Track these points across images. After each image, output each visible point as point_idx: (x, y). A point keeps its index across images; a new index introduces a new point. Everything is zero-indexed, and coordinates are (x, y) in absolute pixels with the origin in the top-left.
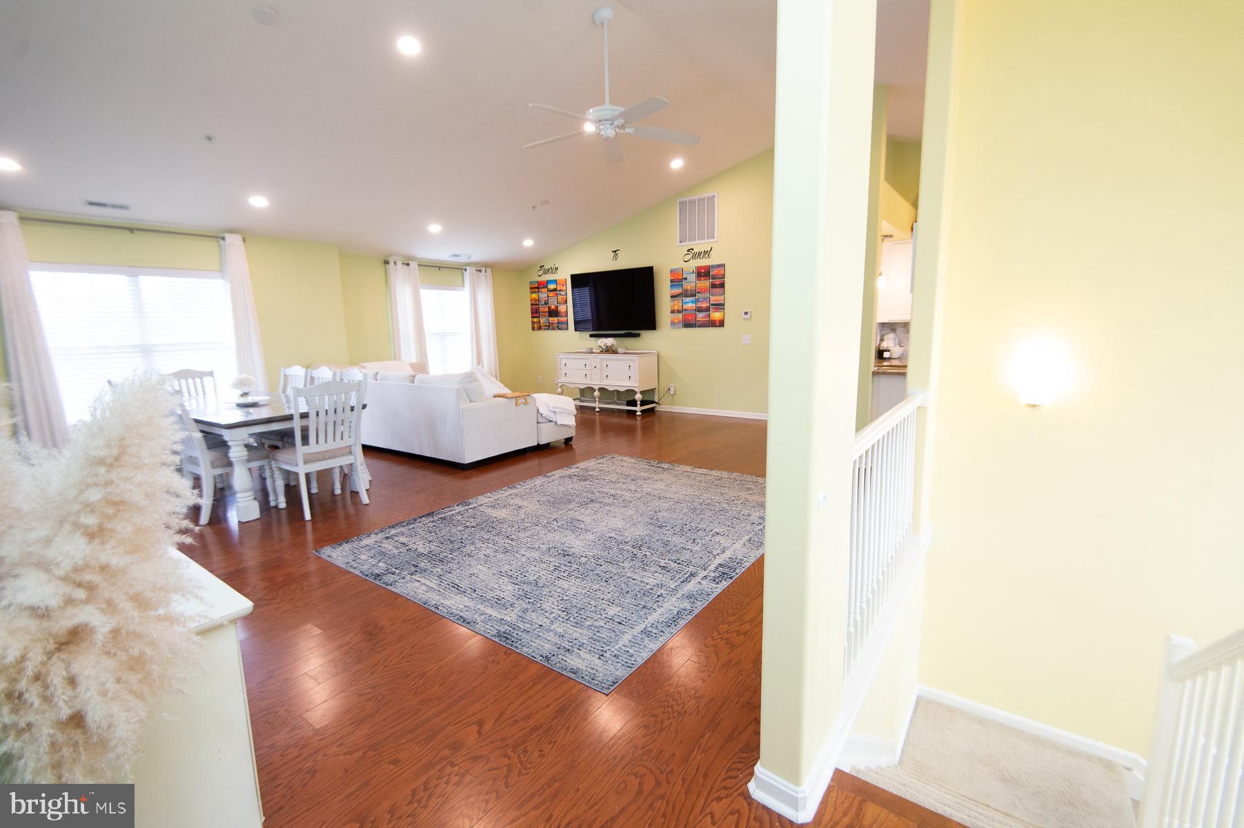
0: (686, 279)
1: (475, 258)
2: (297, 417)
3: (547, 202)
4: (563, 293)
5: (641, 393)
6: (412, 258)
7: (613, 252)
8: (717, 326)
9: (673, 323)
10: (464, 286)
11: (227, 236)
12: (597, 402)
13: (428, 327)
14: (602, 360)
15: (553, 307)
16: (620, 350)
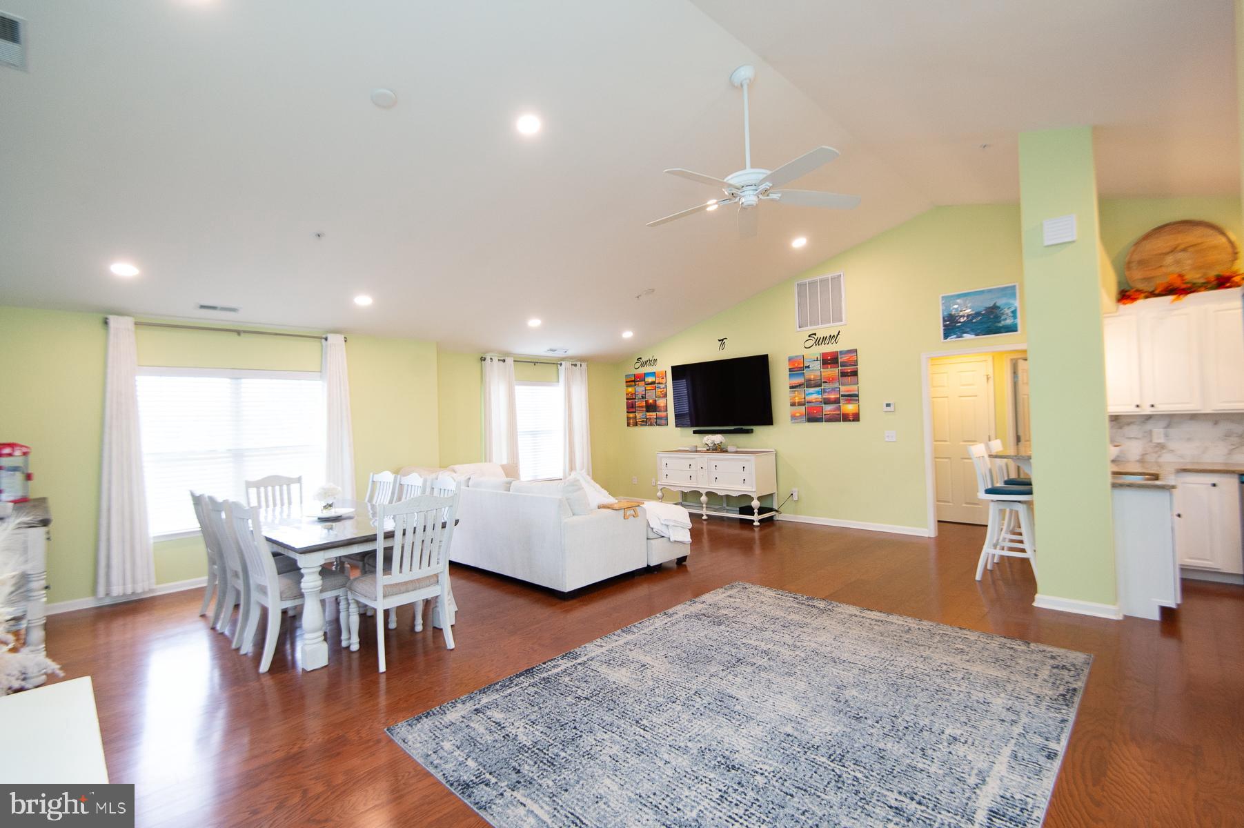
0: (808, 367)
1: (572, 352)
2: (380, 538)
3: (653, 290)
4: (662, 386)
5: (759, 499)
6: (509, 354)
7: (719, 341)
8: (850, 421)
9: (793, 417)
10: (558, 382)
11: (330, 336)
12: (704, 509)
13: (522, 424)
14: (709, 459)
15: (651, 401)
16: (730, 449)
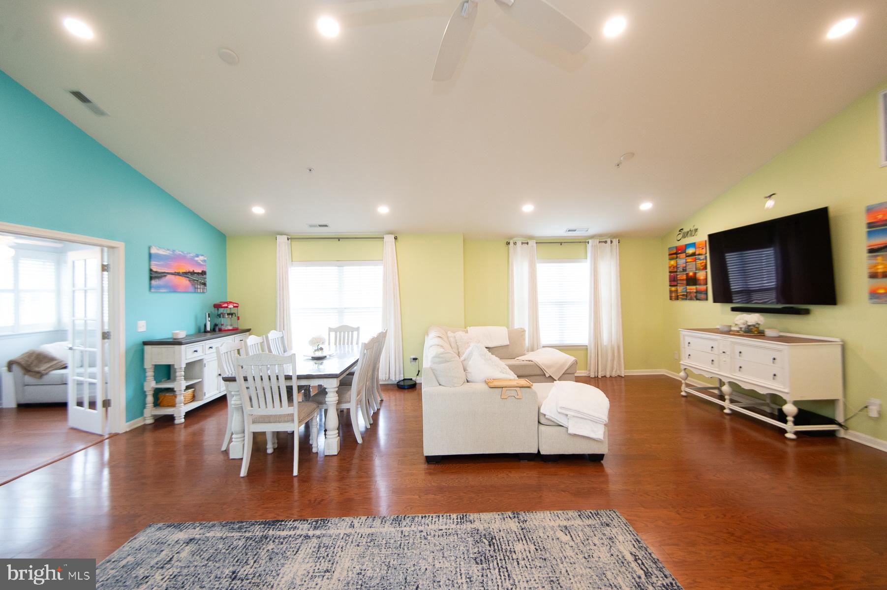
3: (633, 154)
4: (702, 257)
5: (795, 403)
6: (531, 238)
7: (767, 197)
10: (587, 258)
11: (385, 236)
12: (727, 401)
14: (732, 343)
15: (691, 274)
16: (769, 333)
